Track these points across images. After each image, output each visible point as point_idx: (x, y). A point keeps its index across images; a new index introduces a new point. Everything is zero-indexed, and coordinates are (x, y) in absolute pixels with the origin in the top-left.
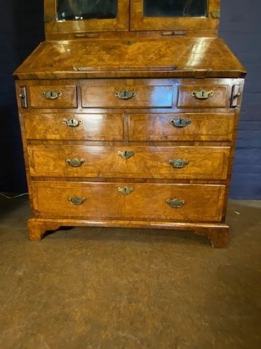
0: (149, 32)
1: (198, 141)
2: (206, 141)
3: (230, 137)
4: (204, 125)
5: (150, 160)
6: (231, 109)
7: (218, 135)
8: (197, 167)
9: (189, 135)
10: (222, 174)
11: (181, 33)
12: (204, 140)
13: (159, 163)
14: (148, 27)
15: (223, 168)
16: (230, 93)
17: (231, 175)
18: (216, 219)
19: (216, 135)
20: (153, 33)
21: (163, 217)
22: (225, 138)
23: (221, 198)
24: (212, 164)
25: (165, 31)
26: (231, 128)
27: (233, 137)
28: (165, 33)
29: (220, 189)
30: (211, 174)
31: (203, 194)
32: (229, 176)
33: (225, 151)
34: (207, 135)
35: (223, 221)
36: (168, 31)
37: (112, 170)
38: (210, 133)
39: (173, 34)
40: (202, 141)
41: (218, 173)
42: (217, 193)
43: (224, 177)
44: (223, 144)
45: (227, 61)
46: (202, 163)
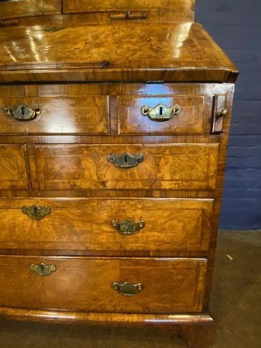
0: (91, 15)
1: (157, 190)
2: (170, 190)
3: (212, 183)
4: (166, 163)
5: (79, 221)
6: (213, 137)
7: (191, 180)
8: (159, 232)
9: (141, 180)
10: (201, 243)
11: (139, 15)
12: (167, 188)
13: (94, 226)
14: (90, 7)
15: (202, 234)
16: (211, 110)
17: (215, 242)
18: (195, 309)
19: (187, 181)
20: (98, 16)
21: (109, 307)
22: (204, 184)
23: (201, 278)
24: (184, 226)
25: (115, 12)
26: (213, 168)
27: (216, 184)
28: (115, 16)
29: (198, 265)
30: (184, 243)
31: (172, 273)
32: (213, 245)
33: (205, 207)
34: (171, 180)
35: (205, 311)
36: (119, 12)
37: (14, 237)
38: (177, 177)
39: (127, 18)
40: (165, 190)
41: (193, 241)
42: (194, 271)
43: (205, 247)
44: (201, 194)
45: (204, 53)
46: (167, 224)
